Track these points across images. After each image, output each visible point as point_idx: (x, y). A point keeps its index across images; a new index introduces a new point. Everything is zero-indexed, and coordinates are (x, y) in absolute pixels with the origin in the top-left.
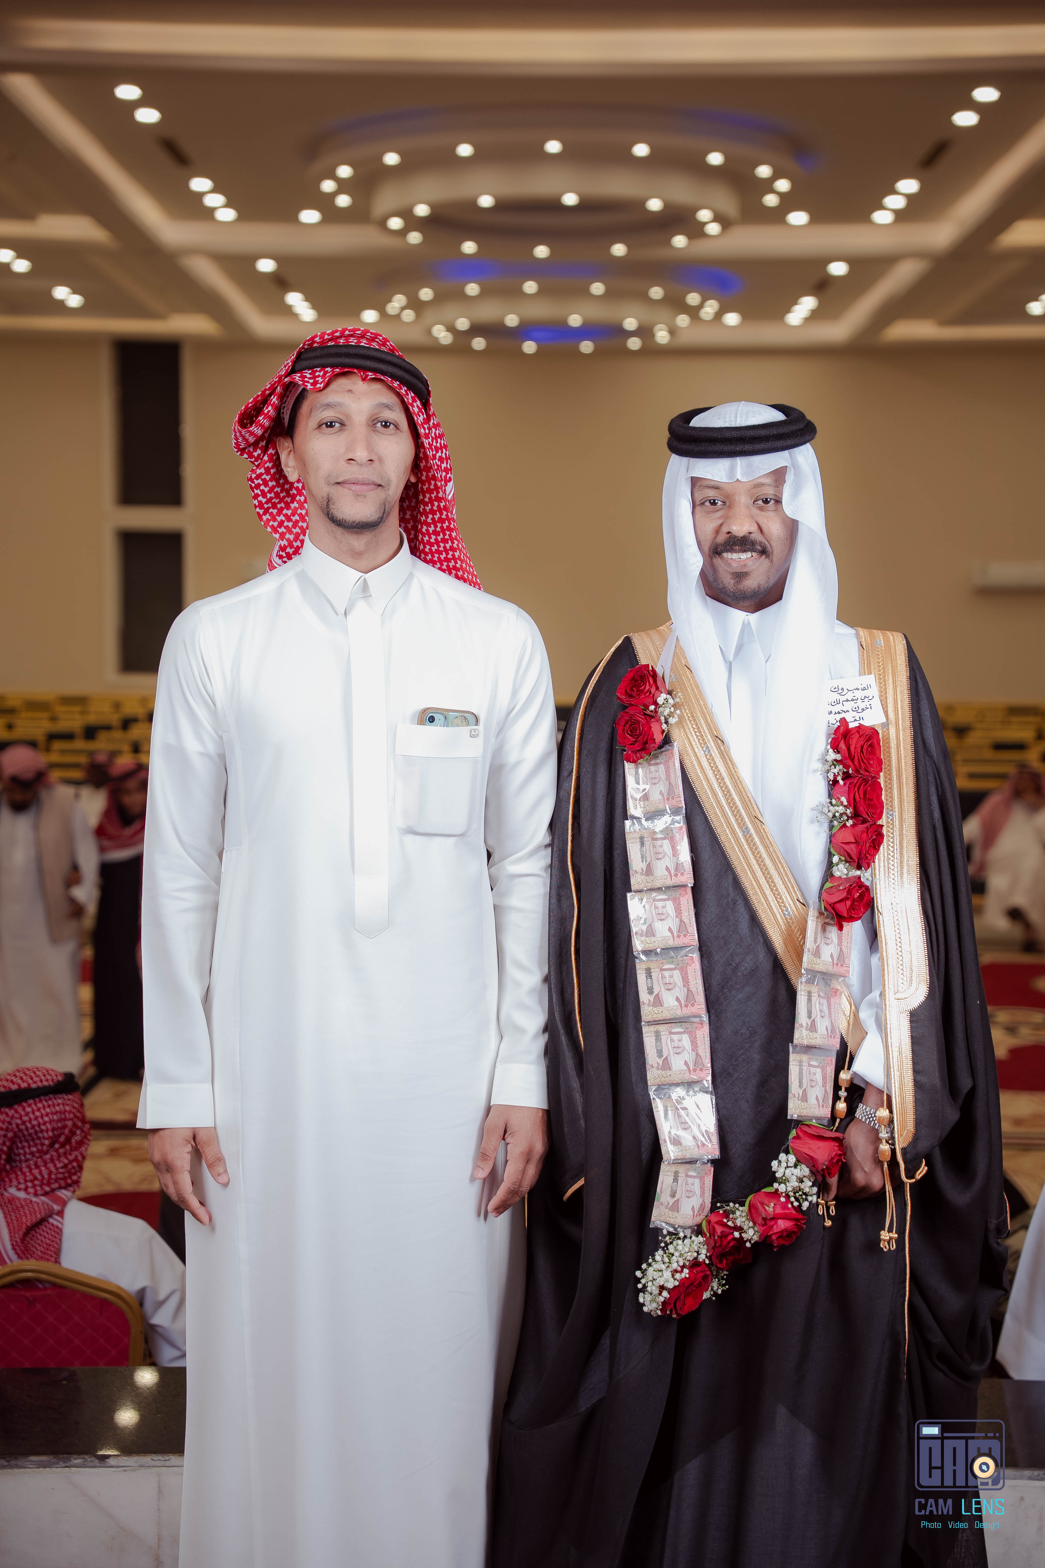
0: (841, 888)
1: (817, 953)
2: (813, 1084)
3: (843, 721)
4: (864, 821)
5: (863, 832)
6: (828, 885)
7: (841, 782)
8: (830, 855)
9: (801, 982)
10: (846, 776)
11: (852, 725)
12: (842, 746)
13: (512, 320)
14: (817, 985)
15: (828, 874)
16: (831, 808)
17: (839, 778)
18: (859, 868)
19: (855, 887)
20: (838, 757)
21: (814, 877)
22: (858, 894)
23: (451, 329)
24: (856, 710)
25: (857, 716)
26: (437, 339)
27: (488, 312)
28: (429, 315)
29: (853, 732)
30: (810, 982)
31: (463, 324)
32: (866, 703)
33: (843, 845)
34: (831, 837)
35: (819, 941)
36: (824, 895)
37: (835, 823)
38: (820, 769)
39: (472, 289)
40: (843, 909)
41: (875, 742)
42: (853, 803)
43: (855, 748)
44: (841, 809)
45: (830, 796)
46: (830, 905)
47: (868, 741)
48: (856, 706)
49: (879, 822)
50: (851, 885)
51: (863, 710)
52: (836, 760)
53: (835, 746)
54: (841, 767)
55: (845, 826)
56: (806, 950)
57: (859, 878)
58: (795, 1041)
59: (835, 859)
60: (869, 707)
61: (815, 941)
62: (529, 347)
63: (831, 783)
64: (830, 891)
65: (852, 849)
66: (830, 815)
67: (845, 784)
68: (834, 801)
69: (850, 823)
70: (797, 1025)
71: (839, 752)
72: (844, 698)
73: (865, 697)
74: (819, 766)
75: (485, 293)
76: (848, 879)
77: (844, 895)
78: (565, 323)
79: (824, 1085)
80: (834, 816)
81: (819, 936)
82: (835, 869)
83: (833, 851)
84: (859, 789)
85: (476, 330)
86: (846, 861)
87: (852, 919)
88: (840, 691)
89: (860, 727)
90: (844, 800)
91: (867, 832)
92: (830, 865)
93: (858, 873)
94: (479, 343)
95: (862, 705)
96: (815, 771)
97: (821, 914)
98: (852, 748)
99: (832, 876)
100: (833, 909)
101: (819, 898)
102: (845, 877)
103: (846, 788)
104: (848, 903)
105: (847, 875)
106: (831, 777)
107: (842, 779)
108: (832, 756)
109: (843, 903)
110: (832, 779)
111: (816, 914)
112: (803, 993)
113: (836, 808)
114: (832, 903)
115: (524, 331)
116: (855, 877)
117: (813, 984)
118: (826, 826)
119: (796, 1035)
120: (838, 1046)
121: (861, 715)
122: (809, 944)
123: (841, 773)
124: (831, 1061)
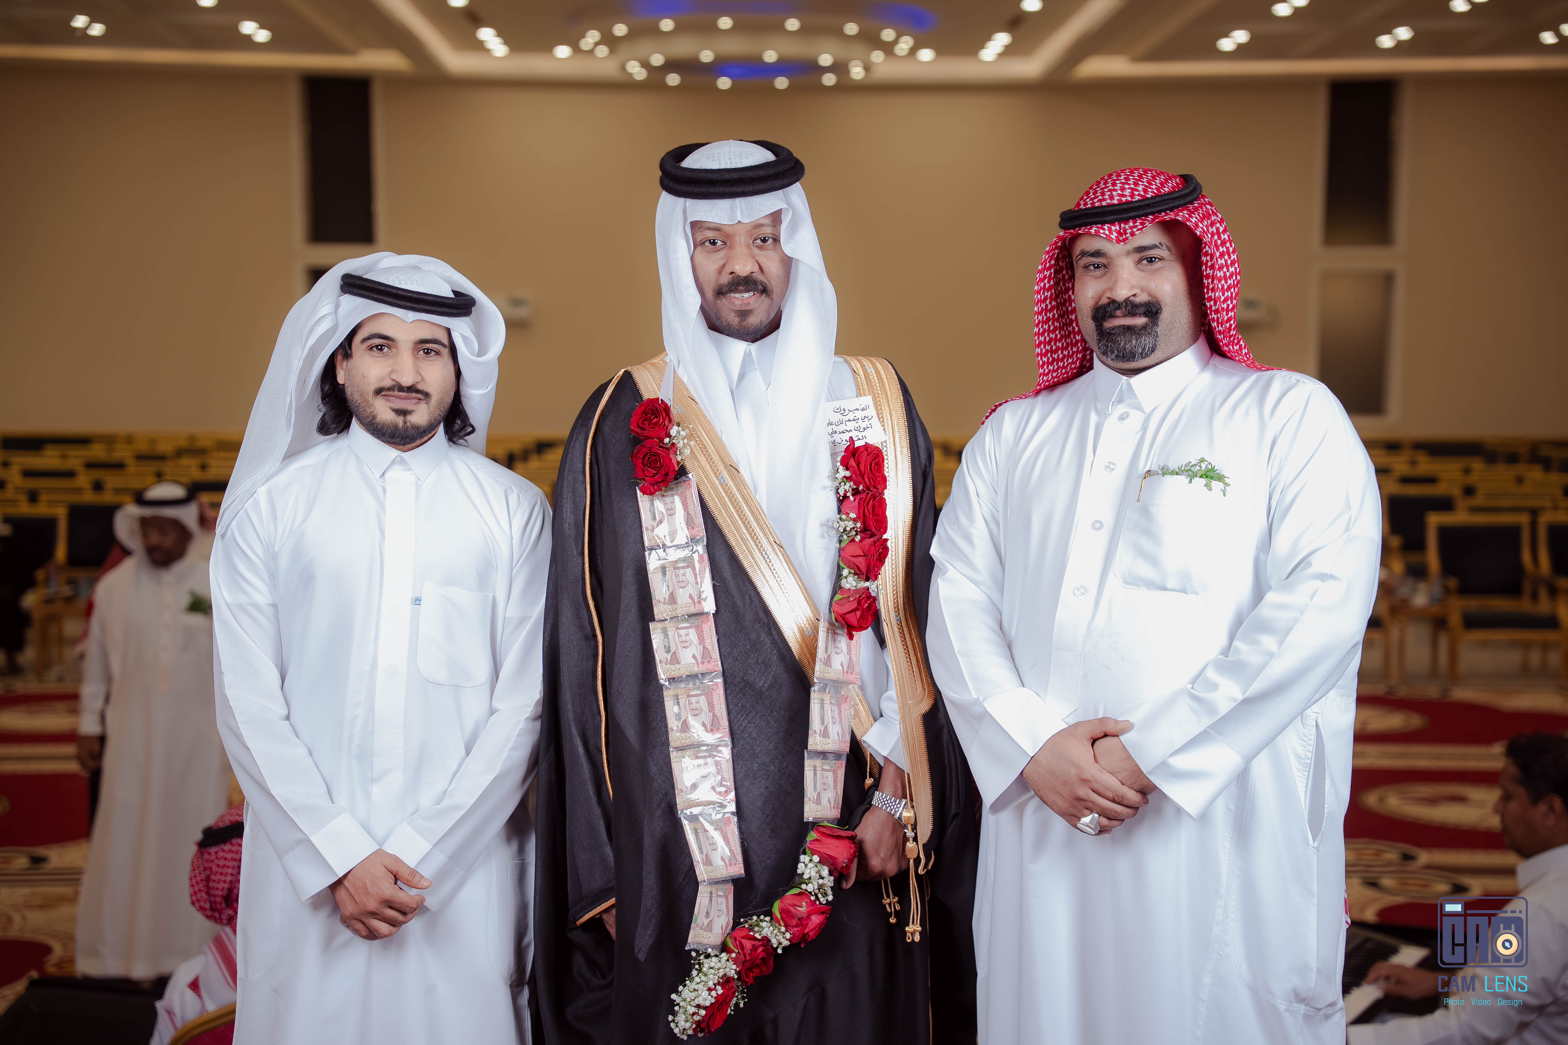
0: (851, 599)
1: (828, 662)
2: (826, 787)
3: (851, 440)
4: (872, 535)
5: (871, 545)
6: (838, 597)
7: (852, 498)
8: (839, 569)
9: (814, 690)
10: (856, 492)
11: (858, 444)
12: (852, 462)
13: (707, 56)
14: (828, 693)
15: (837, 588)
16: (842, 523)
17: (849, 494)
18: (867, 580)
19: (863, 598)
20: (848, 474)
21: (824, 590)
22: (867, 605)
23: (646, 65)
24: (858, 429)
25: (860, 435)
26: (631, 74)
27: (683, 48)
28: (624, 50)
29: (862, 450)
30: (823, 690)
31: (657, 60)
32: (866, 423)
33: (852, 558)
34: (840, 550)
35: (829, 650)
36: (835, 606)
37: (845, 537)
38: (830, 485)
39: (667, 25)
40: (853, 619)
41: (881, 460)
42: (862, 517)
43: (865, 465)
44: (850, 524)
45: (839, 512)
46: (841, 616)
47: (875, 459)
48: (857, 425)
49: (885, 537)
50: (860, 596)
51: (865, 429)
52: (845, 477)
53: (845, 463)
54: (852, 483)
55: (853, 540)
56: (817, 660)
57: (868, 589)
58: (809, 747)
59: (845, 572)
60: (870, 426)
61: (826, 651)
62: (724, 83)
63: (841, 498)
64: (840, 603)
65: (861, 562)
66: (841, 530)
67: (855, 500)
68: (844, 517)
69: (858, 538)
70: (810, 732)
71: (847, 469)
72: (846, 418)
73: (865, 417)
74: (828, 483)
75: (679, 29)
76: (857, 591)
77: (855, 605)
78: (760, 59)
79: (835, 787)
80: (845, 530)
81: (829, 646)
82: (843, 581)
83: (842, 564)
84: (868, 505)
85: (671, 66)
86: (855, 574)
87: (861, 628)
88: (842, 412)
89: (867, 446)
90: (853, 515)
91: (875, 546)
92: (839, 576)
93: (867, 584)
94: (673, 79)
95: (863, 425)
96: (825, 488)
97: (831, 624)
98: (862, 466)
99: (841, 588)
100: (844, 619)
101: (830, 609)
102: (854, 588)
103: (856, 503)
104: (858, 613)
105: (856, 587)
106: (842, 493)
107: (853, 495)
108: (843, 473)
109: (853, 614)
110: (842, 495)
111: (827, 625)
112: (816, 701)
113: (846, 522)
114: (843, 614)
115: (719, 67)
116: (864, 588)
117: (825, 692)
118: (835, 540)
119: (811, 741)
120: (848, 750)
121: (864, 434)
122: (821, 653)
123: (850, 490)
124: (842, 764)
